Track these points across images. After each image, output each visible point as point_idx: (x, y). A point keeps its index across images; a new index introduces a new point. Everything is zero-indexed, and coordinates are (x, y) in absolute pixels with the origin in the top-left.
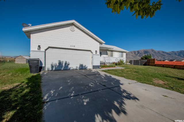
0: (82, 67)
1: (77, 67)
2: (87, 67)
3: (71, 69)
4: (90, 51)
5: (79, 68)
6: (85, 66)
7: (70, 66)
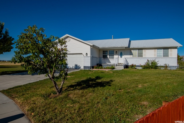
0: (77, 67)
1: (73, 66)
2: (80, 67)
3: (69, 68)
4: (82, 54)
5: (75, 67)
6: (79, 66)
7: (68, 66)
